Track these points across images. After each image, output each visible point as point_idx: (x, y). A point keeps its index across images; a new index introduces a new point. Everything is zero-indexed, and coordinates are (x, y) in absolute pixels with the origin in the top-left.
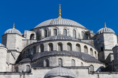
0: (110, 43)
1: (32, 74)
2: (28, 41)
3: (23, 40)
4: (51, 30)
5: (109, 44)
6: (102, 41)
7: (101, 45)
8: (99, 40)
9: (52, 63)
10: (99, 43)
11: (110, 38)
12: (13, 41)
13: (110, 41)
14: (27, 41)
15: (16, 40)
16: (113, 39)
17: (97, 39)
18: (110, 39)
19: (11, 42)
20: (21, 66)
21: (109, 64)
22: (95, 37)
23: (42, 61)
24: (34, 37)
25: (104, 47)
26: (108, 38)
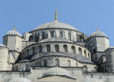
1: (31, 73)
2: (27, 43)
4: (48, 32)
6: (94, 44)
7: (94, 48)
8: (92, 42)
9: (49, 63)
10: (92, 46)
11: (102, 41)
12: (13, 42)
15: (16, 41)
16: (105, 42)
19: (11, 43)
20: (20, 66)
21: (101, 65)
22: (88, 40)
23: (40, 61)
24: (32, 39)
25: (97, 49)
26: (100, 41)
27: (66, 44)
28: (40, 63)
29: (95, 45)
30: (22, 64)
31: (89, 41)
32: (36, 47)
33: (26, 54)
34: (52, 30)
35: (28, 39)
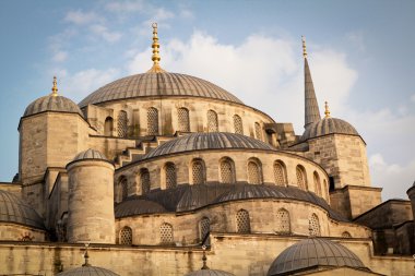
0: (354, 167)
1: (213, 254)
2: (106, 142)
3: (90, 136)
4: (170, 109)
5: (352, 170)
6: (329, 160)
8: (318, 153)
9: (259, 221)
11: (353, 151)
12: (67, 138)
13: (354, 159)
14: (103, 139)
15: (76, 135)
16: (360, 156)
17: (312, 151)
18: (353, 155)
19: (62, 142)
20: (141, 226)
21: (387, 232)
22: (304, 145)
23: (224, 215)
24: (112, 129)
25: (338, 177)
26: (348, 151)
28: (225, 220)
29: (332, 162)
30: (147, 219)
31: (307, 149)
32: (179, 164)
33: (135, 183)
34: (182, 103)
35: (103, 129)
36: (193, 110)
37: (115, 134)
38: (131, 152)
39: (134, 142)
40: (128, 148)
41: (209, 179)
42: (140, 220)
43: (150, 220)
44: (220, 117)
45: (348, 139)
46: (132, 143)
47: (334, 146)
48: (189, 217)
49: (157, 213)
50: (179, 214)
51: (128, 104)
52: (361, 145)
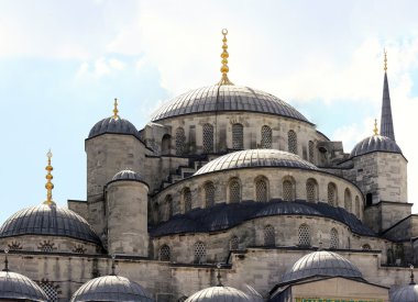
0: (392, 183)
2: (161, 161)
3: (147, 156)
4: (224, 125)
5: (389, 186)
6: (370, 177)
7: (368, 188)
8: (361, 170)
9: (282, 234)
10: (363, 181)
11: (392, 167)
12: (123, 159)
13: (393, 176)
14: (158, 159)
15: (132, 156)
16: (399, 172)
17: (356, 169)
18: (392, 172)
20: (178, 245)
22: (350, 163)
23: (254, 230)
24: (170, 147)
25: (376, 193)
26: (388, 168)
27: (291, 174)
28: (254, 235)
29: (372, 179)
30: (183, 237)
31: (352, 167)
32: (218, 183)
33: (179, 203)
34: (237, 118)
35: (160, 149)
36: (248, 125)
37: (173, 152)
38: (183, 171)
39: (187, 160)
40: (181, 167)
41: (244, 198)
42: (177, 239)
43: (186, 238)
44: (275, 133)
45: (389, 156)
46: (185, 161)
47: (376, 163)
48: (221, 236)
49: (192, 232)
50: (212, 233)
51: (186, 120)
52: (402, 162)
